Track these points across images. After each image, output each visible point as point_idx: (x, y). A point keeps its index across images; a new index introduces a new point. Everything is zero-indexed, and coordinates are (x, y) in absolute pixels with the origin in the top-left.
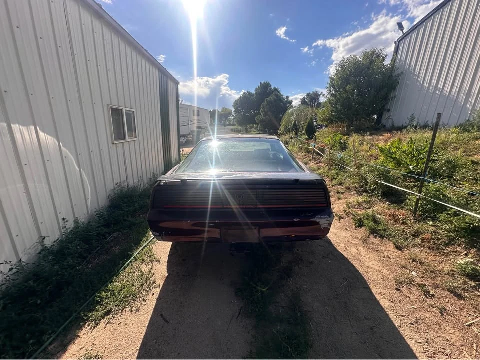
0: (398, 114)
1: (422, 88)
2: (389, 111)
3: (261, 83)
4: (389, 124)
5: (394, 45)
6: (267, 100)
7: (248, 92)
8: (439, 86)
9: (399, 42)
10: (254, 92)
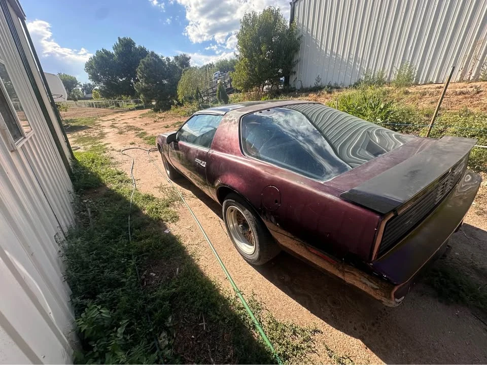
0: (305, 75)
1: (320, 51)
2: (295, 73)
3: (119, 38)
4: (298, 86)
5: (290, 6)
6: (143, 62)
7: (103, 49)
8: (334, 50)
9: (294, 3)
10: (112, 51)
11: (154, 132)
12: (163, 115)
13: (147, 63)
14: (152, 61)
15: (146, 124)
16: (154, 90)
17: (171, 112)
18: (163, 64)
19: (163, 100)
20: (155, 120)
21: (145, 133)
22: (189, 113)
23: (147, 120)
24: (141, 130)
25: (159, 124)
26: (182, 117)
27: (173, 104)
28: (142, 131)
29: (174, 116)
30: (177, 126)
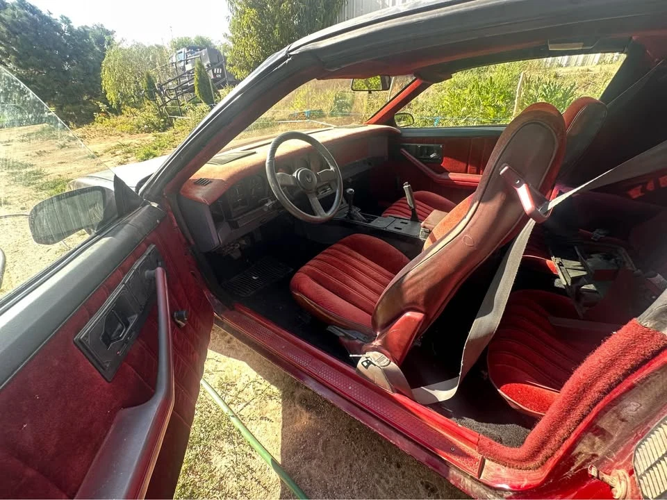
11: (62, 169)
12: (78, 132)
13: (12, 22)
14: (24, 18)
15: (40, 154)
16: (43, 81)
17: (98, 126)
18: (57, 28)
19: (73, 104)
20: (61, 143)
21: (39, 174)
22: (139, 127)
23: (39, 145)
24: (26, 166)
25: (73, 151)
26: (127, 136)
27: (99, 110)
28: (29, 170)
29: (106, 134)
30: (117, 153)
